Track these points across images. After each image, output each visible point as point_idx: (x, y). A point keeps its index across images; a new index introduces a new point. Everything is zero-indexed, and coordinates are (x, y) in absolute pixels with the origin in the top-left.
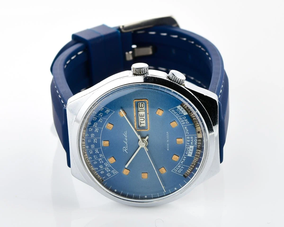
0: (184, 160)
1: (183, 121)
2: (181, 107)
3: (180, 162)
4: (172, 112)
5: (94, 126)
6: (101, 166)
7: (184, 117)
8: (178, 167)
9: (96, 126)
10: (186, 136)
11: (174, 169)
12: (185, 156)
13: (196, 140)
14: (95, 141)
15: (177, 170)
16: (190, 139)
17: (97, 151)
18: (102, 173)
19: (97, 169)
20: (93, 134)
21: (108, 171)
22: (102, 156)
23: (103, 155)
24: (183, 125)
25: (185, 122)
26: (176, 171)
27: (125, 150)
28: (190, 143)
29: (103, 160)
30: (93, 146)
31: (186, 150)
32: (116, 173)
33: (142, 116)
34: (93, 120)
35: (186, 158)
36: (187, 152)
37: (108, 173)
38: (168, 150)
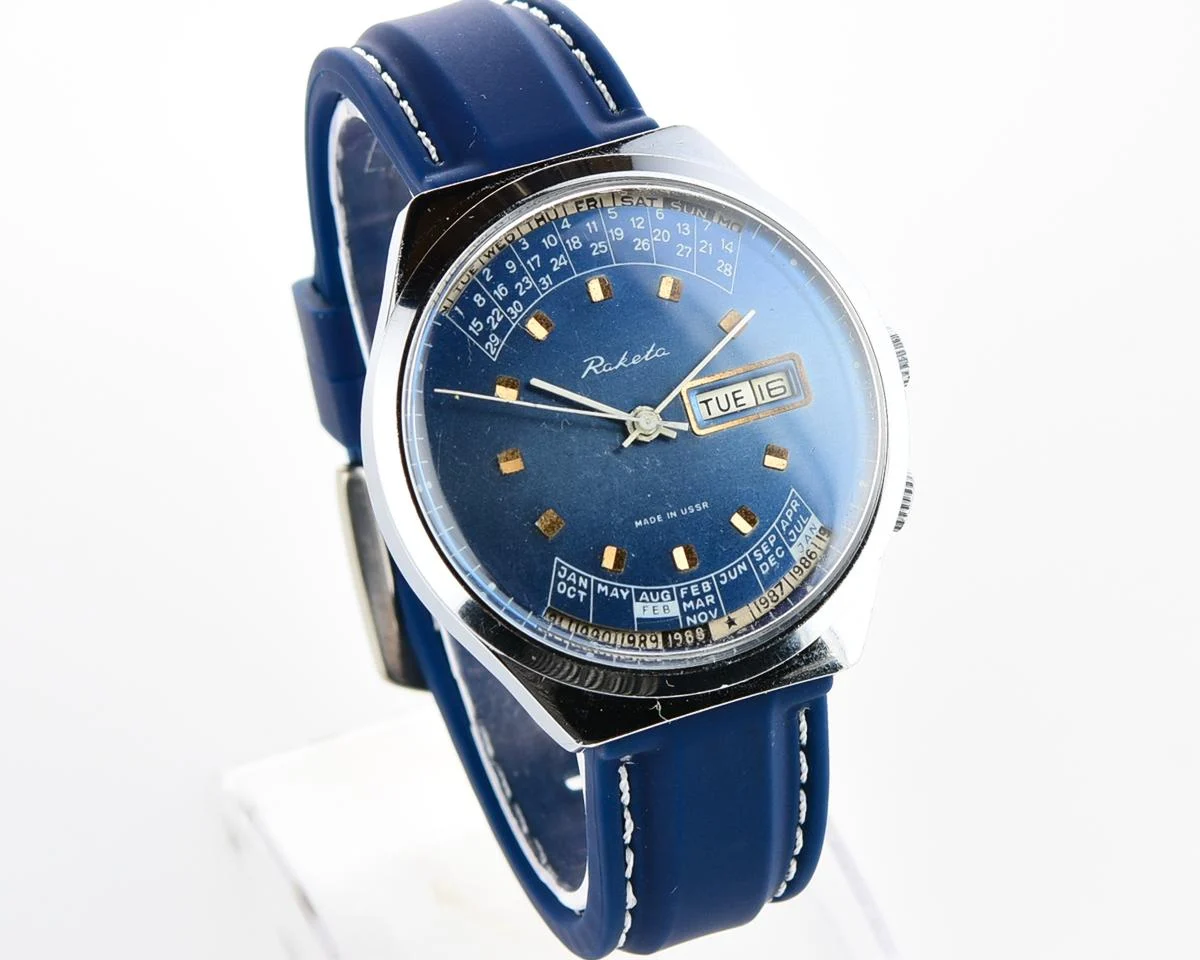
0: (612, 594)
1: (766, 552)
3: (600, 582)
4: (789, 503)
5: (657, 232)
6: (504, 291)
7: (783, 552)
8: (577, 579)
9: (655, 239)
10: (711, 578)
11: (565, 566)
12: (630, 594)
13: (703, 617)
14: (598, 248)
15: (566, 577)
16: (702, 596)
17: (558, 263)
18: (478, 301)
19: (488, 280)
20: (622, 234)
21: (491, 320)
22: (545, 286)
23: (550, 286)
24: (751, 555)
25: (765, 559)
26: (562, 573)
27: (594, 365)
28: (689, 597)
29: (532, 294)
30: (577, 245)
31: (657, 590)
32: (493, 353)
33: (736, 400)
34: (679, 225)
35: (625, 598)
36: (649, 598)
37: (484, 322)
38: (638, 524)
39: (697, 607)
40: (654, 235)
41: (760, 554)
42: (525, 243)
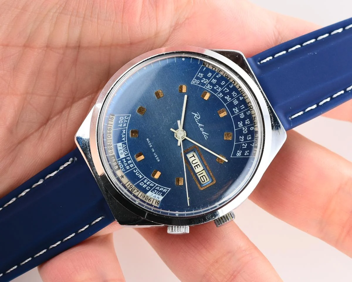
0: (123, 135)
1: (147, 183)
2: (158, 199)
3: (126, 130)
4: (165, 188)
5: (246, 129)
6: (214, 82)
7: (148, 189)
8: (125, 123)
9: (243, 129)
10: (135, 167)
11: (129, 118)
12: (124, 141)
13: (121, 166)
14: (236, 110)
15: (125, 119)
16: (128, 165)
17: (228, 98)
18: (209, 74)
19: (217, 76)
20: (242, 117)
21: (204, 80)
22: (219, 95)
24: (145, 179)
25: (145, 184)
26: (126, 117)
27: (197, 116)
28: (127, 160)
29: (215, 91)
30: (235, 103)
31: (127, 150)
33: (197, 166)
34: (250, 135)
35: (122, 139)
36: (124, 147)
37: (203, 77)
38: (148, 139)
39: (124, 164)
40: (245, 128)
41: (146, 182)
42: (232, 86)
